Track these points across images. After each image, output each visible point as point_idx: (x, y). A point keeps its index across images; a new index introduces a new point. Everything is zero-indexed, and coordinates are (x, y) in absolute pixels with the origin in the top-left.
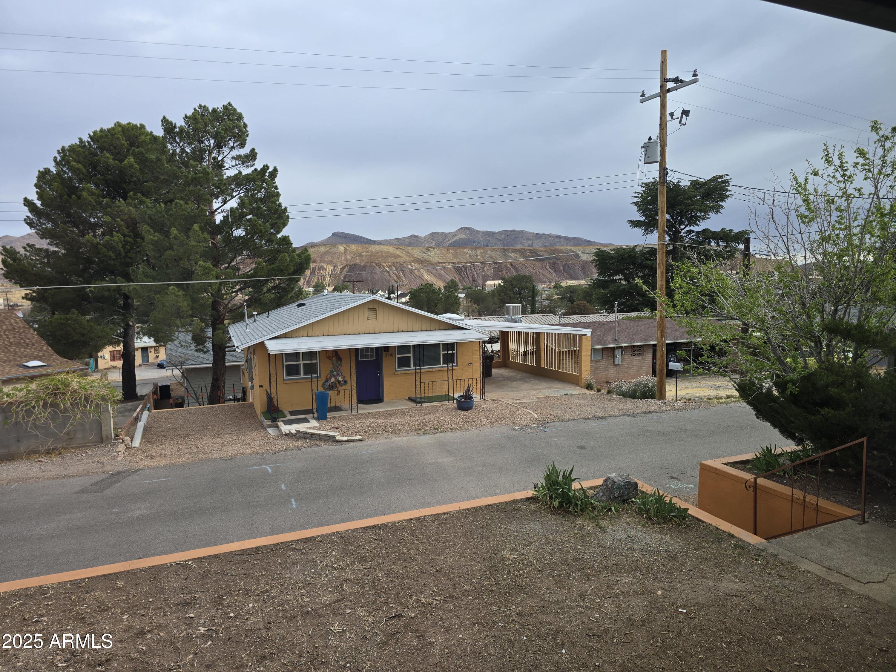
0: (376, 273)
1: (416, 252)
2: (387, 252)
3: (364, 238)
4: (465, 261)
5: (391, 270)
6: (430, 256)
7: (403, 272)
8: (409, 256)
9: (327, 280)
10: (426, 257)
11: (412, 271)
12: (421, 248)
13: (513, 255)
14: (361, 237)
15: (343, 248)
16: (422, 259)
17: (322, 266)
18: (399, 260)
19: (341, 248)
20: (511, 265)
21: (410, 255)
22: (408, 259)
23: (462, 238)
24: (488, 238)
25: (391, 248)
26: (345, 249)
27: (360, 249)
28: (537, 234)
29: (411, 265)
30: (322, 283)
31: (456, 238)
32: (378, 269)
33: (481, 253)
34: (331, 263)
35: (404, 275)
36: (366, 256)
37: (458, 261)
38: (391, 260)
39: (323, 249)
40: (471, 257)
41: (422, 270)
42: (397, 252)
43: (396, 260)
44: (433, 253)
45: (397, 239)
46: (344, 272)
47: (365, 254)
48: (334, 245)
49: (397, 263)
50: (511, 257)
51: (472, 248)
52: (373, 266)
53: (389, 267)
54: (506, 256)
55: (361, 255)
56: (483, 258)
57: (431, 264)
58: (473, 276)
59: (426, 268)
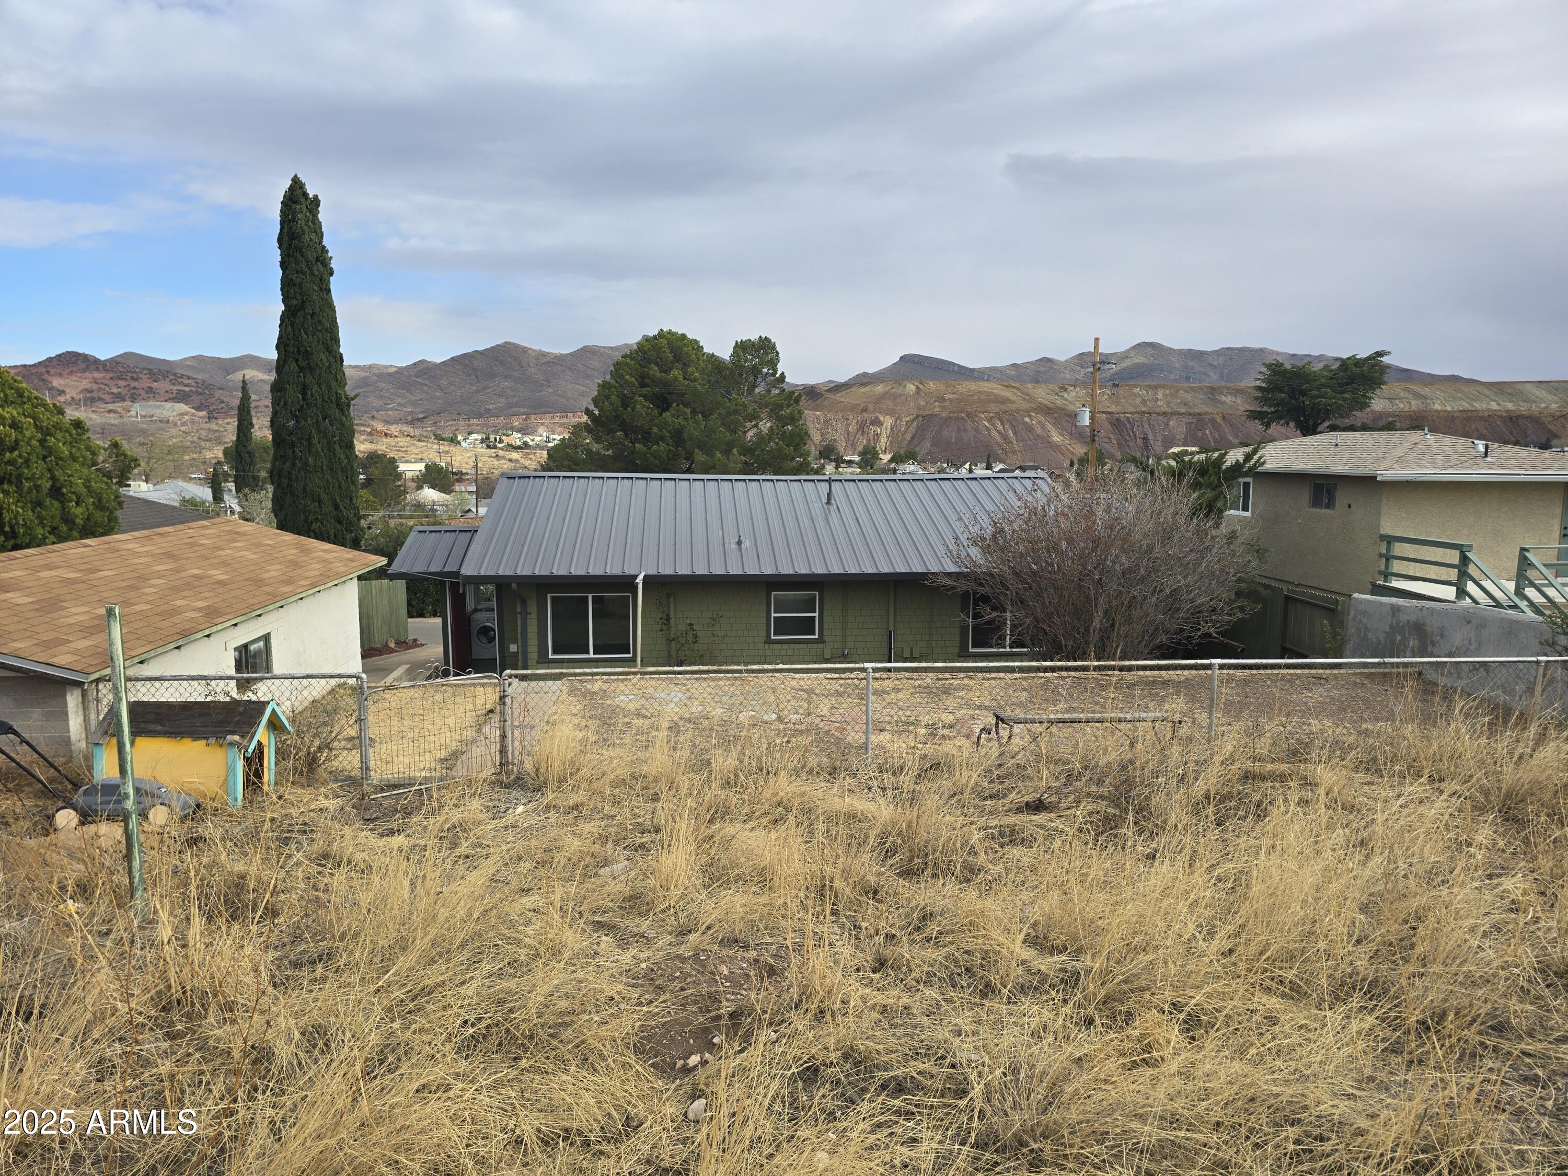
0: (966, 431)
1: (1042, 394)
2: (988, 394)
3: (955, 364)
4: (1132, 410)
5: (993, 425)
6: (1066, 399)
7: (1013, 428)
8: (1028, 401)
9: (884, 441)
10: (1059, 402)
11: (1030, 429)
12: (1051, 386)
13: (1228, 399)
14: (950, 363)
15: (913, 388)
16: (1050, 405)
17: (877, 418)
18: (1009, 407)
19: (911, 388)
20: (1224, 418)
21: (1029, 398)
22: (1025, 406)
23: (1138, 364)
24: (1191, 364)
25: (996, 386)
26: (918, 388)
27: (942, 387)
28: (1293, 355)
29: (1030, 416)
30: (874, 448)
31: (1127, 363)
32: (969, 424)
33: (1165, 395)
34: (890, 413)
35: (1015, 434)
36: (951, 400)
37: (1119, 409)
38: (993, 407)
39: (880, 389)
40: (1144, 402)
41: (1049, 426)
42: (1007, 393)
43: (1003, 407)
44: (1073, 394)
45: (1014, 365)
46: (913, 429)
47: (951, 396)
48: (899, 382)
49: (1005, 412)
50: (1224, 403)
51: (1149, 386)
52: (962, 418)
53: (990, 420)
54: (1214, 401)
55: (942, 399)
56: (1168, 404)
57: (1067, 415)
58: (1145, 439)
59: (1056, 423)
